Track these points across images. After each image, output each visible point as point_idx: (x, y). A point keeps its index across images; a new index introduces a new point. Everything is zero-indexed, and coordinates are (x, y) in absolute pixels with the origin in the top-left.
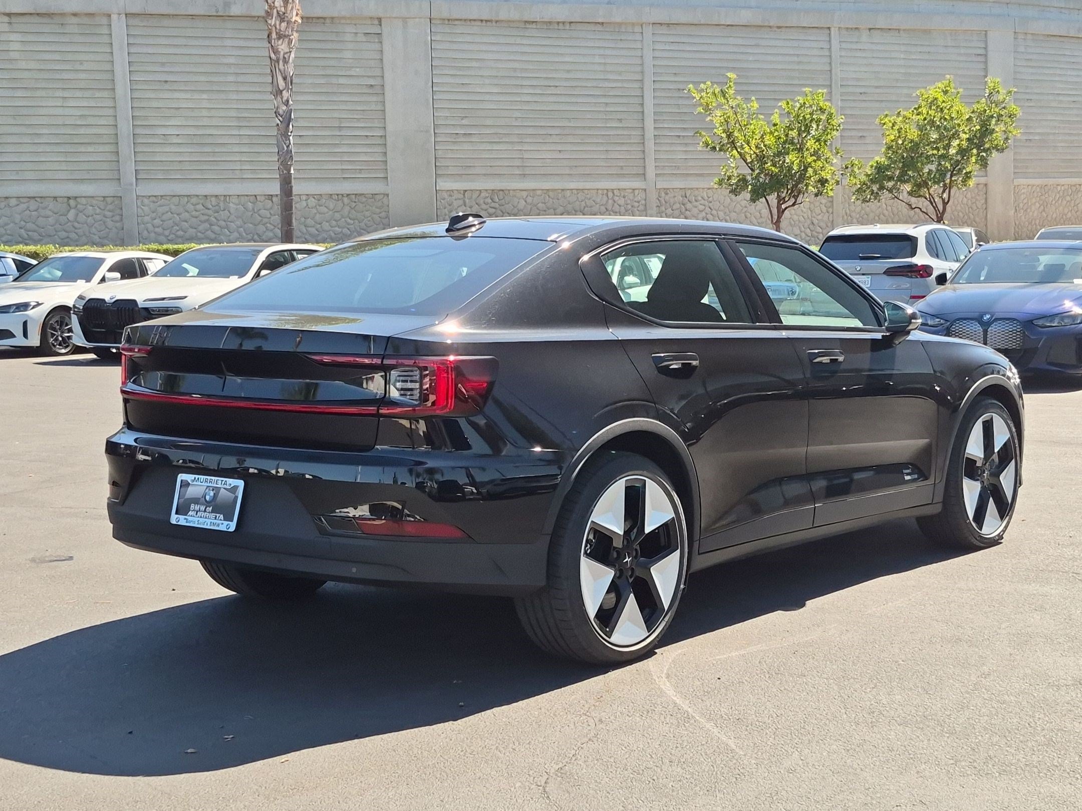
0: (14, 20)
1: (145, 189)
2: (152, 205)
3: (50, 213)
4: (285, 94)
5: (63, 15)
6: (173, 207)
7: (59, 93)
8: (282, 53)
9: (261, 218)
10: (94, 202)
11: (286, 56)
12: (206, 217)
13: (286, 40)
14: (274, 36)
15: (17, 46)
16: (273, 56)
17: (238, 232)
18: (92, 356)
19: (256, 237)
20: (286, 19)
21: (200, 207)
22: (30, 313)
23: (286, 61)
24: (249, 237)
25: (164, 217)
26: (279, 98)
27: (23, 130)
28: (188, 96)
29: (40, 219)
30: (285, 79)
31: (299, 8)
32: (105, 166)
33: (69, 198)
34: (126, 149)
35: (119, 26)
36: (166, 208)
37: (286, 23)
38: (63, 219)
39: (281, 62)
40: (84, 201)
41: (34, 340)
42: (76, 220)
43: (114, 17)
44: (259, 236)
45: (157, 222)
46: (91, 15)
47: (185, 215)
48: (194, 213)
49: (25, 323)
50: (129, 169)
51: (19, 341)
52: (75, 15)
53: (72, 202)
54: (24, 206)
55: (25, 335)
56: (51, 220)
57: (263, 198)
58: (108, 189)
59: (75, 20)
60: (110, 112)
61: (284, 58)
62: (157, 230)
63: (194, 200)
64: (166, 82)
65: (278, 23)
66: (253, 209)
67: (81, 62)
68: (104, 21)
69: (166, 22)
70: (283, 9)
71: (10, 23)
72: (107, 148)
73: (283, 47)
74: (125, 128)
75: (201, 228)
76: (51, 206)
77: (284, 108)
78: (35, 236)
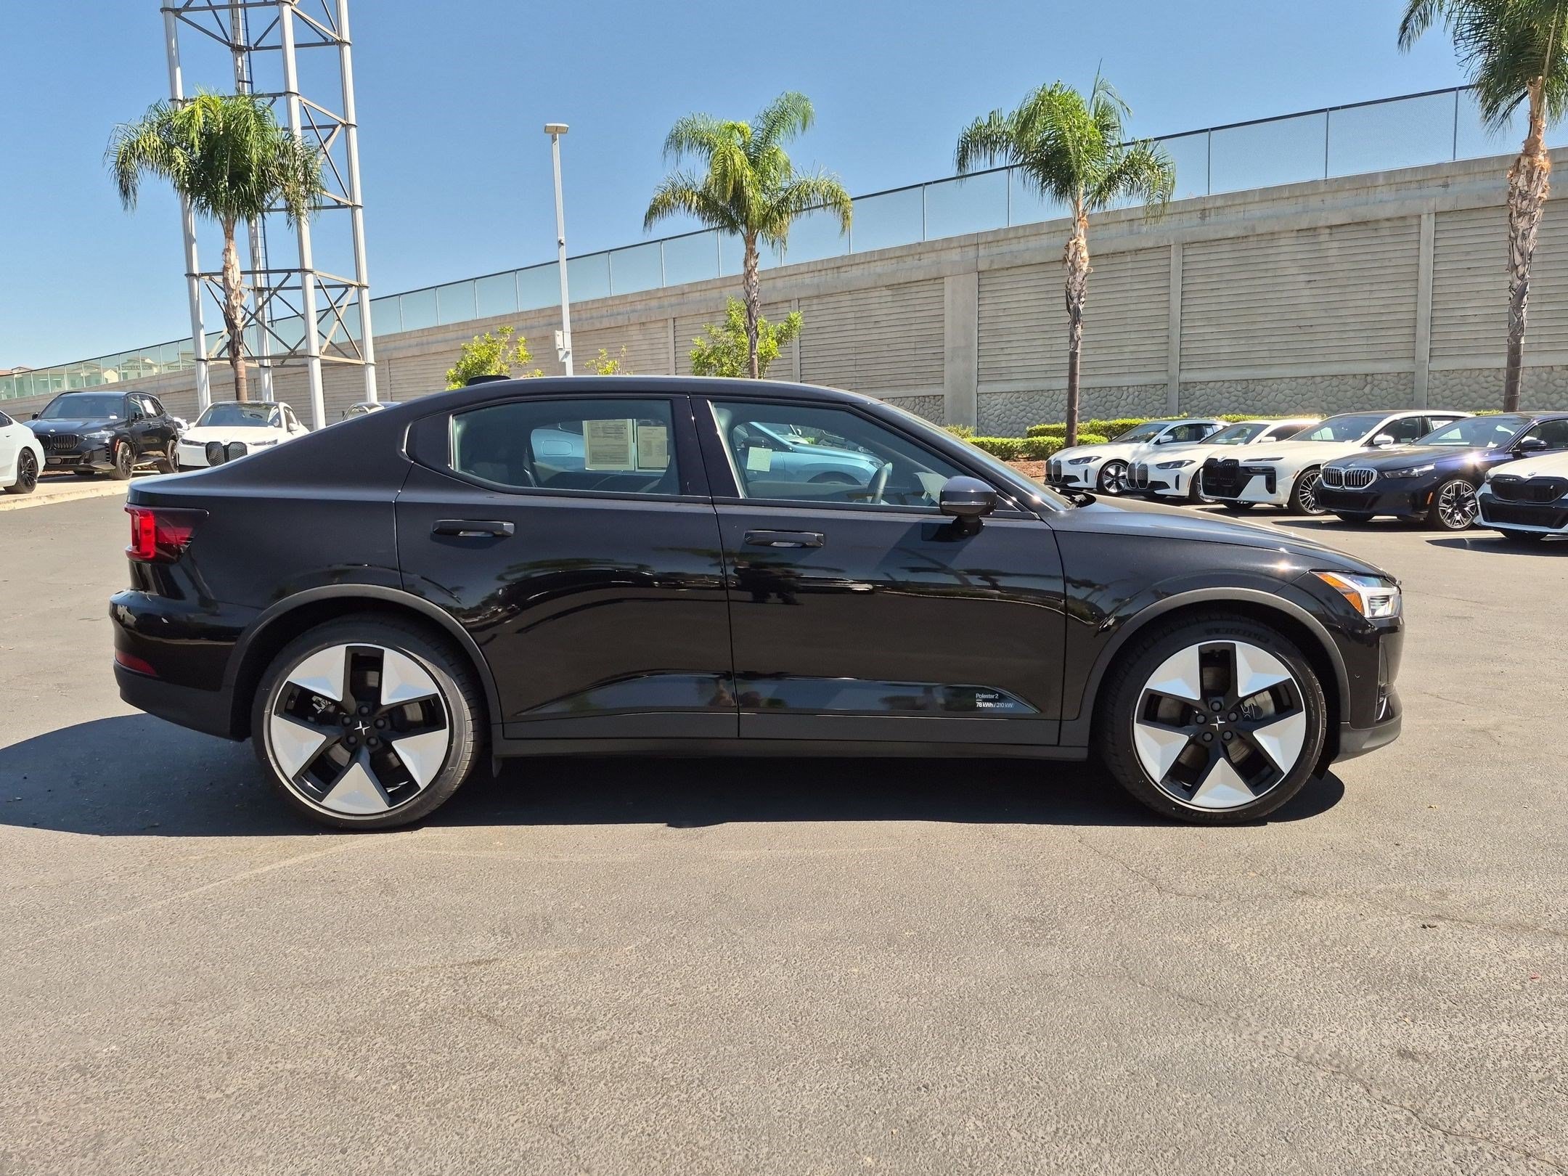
0: (1334, 230)
1: (1437, 365)
2: (1443, 379)
3: (1349, 388)
4: (1521, 270)
5: (1377, 221)
6: (1464, 380)
7: (1367, 288)
8: (1521, 231)
9: (1555, 388)
10: (1389, 378)
11: (1525, 232)
12: (1497, 388)
13: (1527, 217)
14: (1515, 214)
15: (1334, 252)
16: (1512, 234)
17: (1529, 401)
18: (1223, 506)
19: (1548, 405)
20: (1529, 197)
21: (1491, 379)
22: (1183, 469)
23: (1524, 237)
24: (1541, 405)
25: (1455, 389)
26: (1514, 273)
27: (1332, 321)
28: (1490, 279)
29: (1340, 393)
30: (1522, 254)
31: (1547, 184)
32: (1402, 346)
33: (1367, 375)
34: (1423, 331)
35: (1428, 224)
36: (1457, 381)
37: (1527, 201)
38: (1360, 393)
39: (1519, 239)
40: (1380, 377)
41: (1185, 491)
42: (1371, 393)
43: (1424, 217)
44: (1552, 404)
45: (1447, 393)
46: (1403, 218)
47: (1476, 387)
48: (1485, 385)
49: (1178, 477)
50: (1423, 350)
51: (1171, 491)
52: (1388, 220)
53: (1369, 378)
54: (1327, 383)
55: (1177, 487)
56: (1349, 394)
57: (1559, 369)
58: (1404, 366)
59: (1388, 224)
60: (1412, 300)
61: (1523, 234)
62: (1446, 400)
63: (1486, 373)
64: (1469, 268)
65: (1519, 201)
66: (1548, 379)
67: (1390, 259)
68: (1415, 221)
69: (1475, 215)
70: (1526, 188)
71: (1331, 234)
72: (1407, 331)
73: (1522, 224)
74: (1424, 313)
75: (1490, 398)
76: (1351, 382)
77: (1519, 282)
78: (1334, 407)
